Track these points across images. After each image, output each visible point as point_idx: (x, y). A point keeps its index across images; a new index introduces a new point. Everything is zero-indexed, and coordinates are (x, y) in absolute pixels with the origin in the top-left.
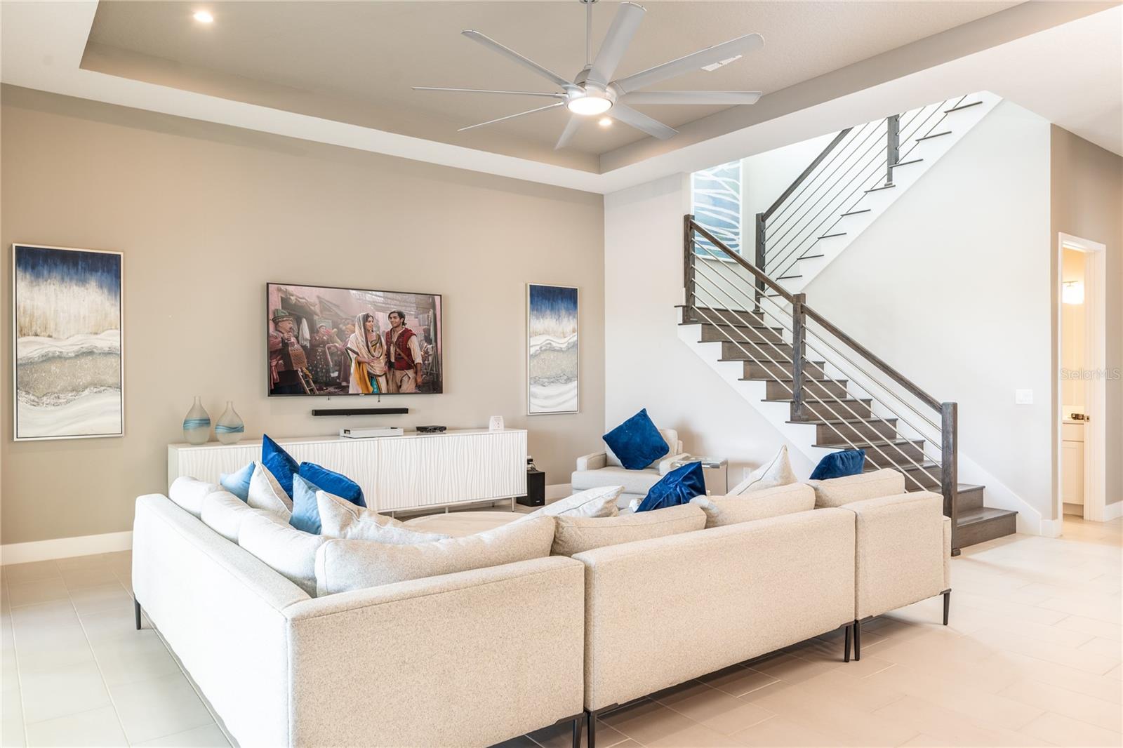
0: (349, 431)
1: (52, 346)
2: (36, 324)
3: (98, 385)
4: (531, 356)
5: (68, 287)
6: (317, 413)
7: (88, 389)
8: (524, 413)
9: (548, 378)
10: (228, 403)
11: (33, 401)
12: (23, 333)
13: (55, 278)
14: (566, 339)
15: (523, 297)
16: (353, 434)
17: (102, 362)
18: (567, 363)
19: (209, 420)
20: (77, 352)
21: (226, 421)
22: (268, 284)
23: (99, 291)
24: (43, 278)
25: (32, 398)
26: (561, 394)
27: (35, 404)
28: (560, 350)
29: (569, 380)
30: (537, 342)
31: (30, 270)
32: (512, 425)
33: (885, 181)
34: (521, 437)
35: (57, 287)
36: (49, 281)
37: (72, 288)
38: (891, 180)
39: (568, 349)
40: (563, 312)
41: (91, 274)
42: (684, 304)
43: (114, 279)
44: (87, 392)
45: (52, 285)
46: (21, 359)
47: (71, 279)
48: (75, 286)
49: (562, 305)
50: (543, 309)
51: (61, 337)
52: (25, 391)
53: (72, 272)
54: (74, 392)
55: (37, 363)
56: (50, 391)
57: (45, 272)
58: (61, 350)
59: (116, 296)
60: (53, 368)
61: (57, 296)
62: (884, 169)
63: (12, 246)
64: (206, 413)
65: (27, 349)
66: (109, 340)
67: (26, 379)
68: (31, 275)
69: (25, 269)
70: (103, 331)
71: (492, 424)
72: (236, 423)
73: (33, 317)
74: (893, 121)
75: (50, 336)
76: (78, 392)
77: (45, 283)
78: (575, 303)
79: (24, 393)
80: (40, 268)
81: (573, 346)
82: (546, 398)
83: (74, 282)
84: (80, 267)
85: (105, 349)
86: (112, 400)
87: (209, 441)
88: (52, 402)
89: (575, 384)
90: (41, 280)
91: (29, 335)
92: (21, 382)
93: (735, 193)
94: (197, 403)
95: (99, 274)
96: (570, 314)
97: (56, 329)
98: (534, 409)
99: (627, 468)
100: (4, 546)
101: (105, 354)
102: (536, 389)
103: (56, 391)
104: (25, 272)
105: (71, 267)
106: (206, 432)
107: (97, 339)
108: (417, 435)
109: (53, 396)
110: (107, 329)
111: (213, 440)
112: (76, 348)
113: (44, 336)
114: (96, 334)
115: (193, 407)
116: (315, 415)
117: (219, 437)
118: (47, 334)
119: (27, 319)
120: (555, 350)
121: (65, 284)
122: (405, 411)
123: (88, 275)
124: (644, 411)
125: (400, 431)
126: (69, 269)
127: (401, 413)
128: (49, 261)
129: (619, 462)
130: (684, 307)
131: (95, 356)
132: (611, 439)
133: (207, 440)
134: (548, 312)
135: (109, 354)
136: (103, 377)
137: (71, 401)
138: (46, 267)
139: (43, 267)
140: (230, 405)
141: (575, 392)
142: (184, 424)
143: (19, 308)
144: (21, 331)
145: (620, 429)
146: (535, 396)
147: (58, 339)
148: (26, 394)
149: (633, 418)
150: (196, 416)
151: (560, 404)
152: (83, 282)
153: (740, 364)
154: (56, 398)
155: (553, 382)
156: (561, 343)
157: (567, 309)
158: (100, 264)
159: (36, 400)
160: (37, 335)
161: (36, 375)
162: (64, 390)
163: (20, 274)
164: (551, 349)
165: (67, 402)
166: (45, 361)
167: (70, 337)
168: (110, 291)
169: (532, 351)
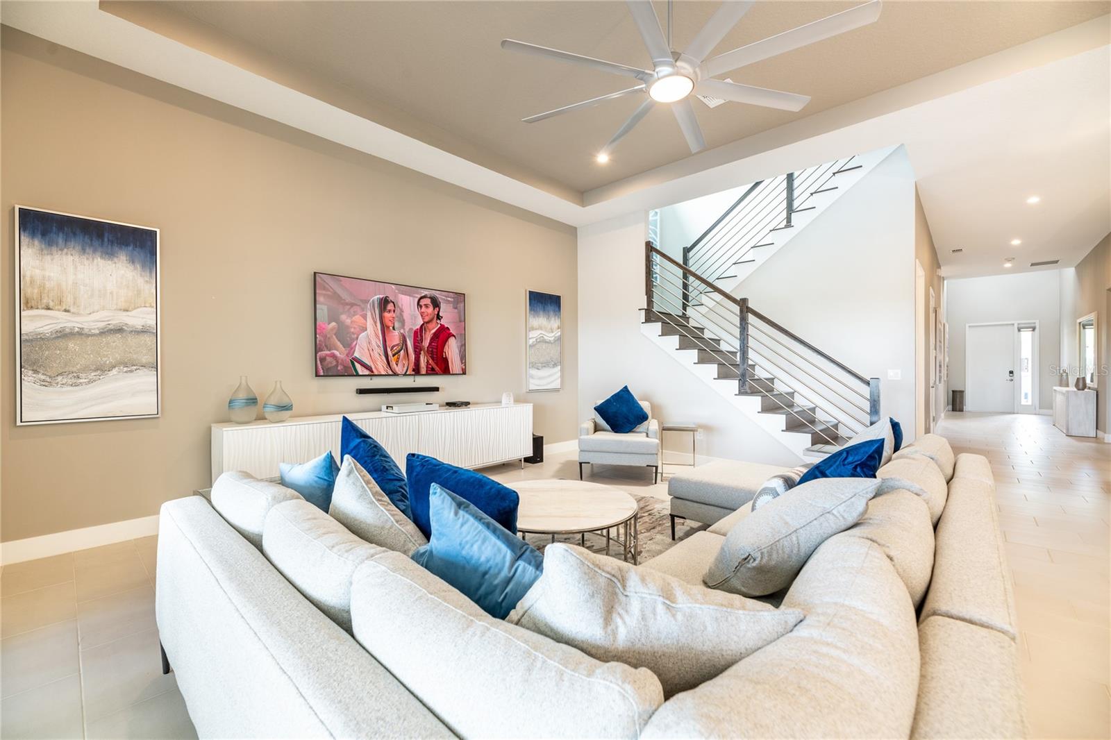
0: (392, 407)
1: (70, 321)
2: (48, 296)
3: (129, 365)
4: (530, 346)
5: (91, 259)
6: (362, 392)
7: (117, 368)
8: (524, 390)
9: (542, 363)
10: (276, 382)
11: (44, 381)
12: (29, 305)
13: (74, 248)
14: (553, 334)
15: (524, 300)
16: (396, 409)
17: (132, 341)
18: (554, 352)
19: (256, 399)
20: (103, 329)
21: (274, 400)
22: (315, 273)
23: (132, 267)
24: (57, 246)
25: (43, 377)
26: (550, 376)
27: (45, 384)
28: (549, 342)
29: (555, 365)
30: (534, 335)
31: (40, 236)
32: (518, 400)
33: (785, 222)
34: (528, 409)
35: (76, 258)
36: (65, 250)
37: (95, 261)
38: (790, 222)
39: (555, 341)
40: (552, 313)
41: (121, 248)
42: (646, 308)
43: (149, 255)
44: (115, 371)
45: (69, 256)
46: (27, 334)
47: (95, 251)
48: (99, 259)
49: (550, 308)
50: (538, 309)
51: (82, 312)
52: (33, 370)
53: (96, 243)
54: (99, 372)
55: (48, 339)
56: (66, 369)
57: (60, 241)
58: (80, 326)
59: (151, 272)
60: (71, 345)
61: (76, 268)
62: (784, 214)
63: (14, 208)
64: (252, 391)
65: (34, 323)
66: (142, 317)
67: (33, 357)
68: (40, 242)
69: (33, 235)
70: (135, 308)
71: (504, 400)
72: (285, 401)
73: (44, 288)
74: (790, 177)
75: (66, 311)
76: (103, 371)
77: (60, 252)
78: (559, 307)
79: (31, 372)
80: (53, 235)
81: (558, 340)
82: (540, 378)
83: (98, 254)
84: (106, 240)
85: (137, 327)
86: (147, 379)
87: (255, 420)
88: (70, 382)
89: (559, 367)
90: (54, 249)
91: (37, 308)
92: (27, 360)
93: (654, 237)
94: (244, 382)
95: (131, 248)
96: (556, 315)
97: (74, 303)
98: (532, 387)
99: (616, 432)
100: (3, 544)
101: (138, 332)
102: (533, 372)
103: (75, 369)
104: (33, 238)
105: (94, 239)
106: (253, 411)
107: (128, 316)
108: (447, 409)
109: (70, 376)
110: (141, 307)
111: (261, 418)
112: (102, 325)
113: (59, 310)
114: (127, 311)
115: (239, 387)
116: (360, 393)
117: (267, 416)
118: (64, 308)
119: (36, 291)
120: (546, 342)
121: (86, 255)
122: (436, 389)
123: (116, 249)
124: (626, 387)
125: (436, 406)
126: (91, 240)
127: (434, 391)
128: (66, 229)
129: (608, 427)
130: (646, 310)
131: (124, 334)
132: (600, 410)
133: (254, 417)
134: (541, 313)
135: (144, 331)
136: (135, 356)
137: (95, 381)
138: (61, 235)
139: (58, 236)
140: (278, 386)
141: (559, 374)
142: (230, 403)
143: (24, 277)
144: (27, 302)
145: (608, 402)
146: (532, 377)
147: (78, 314)
148: (34, 373)
149: (618, 393)
150: (242, 395)
151: (549, 383)
152: (110, 255)
153: (695, 352)
154: (75, 377)
155: (545, 366)
156: (550, 337)
157: (554, 311)
158: (131, 239)
159: (48, 379)
160: (48, 309)
161: (47, 352)
162: (86, 369)
163: (25, 239)
164: (542, 341)
165: (90, 382)
166: (58, 337)
167: (93, 312)
168: (143, 267)
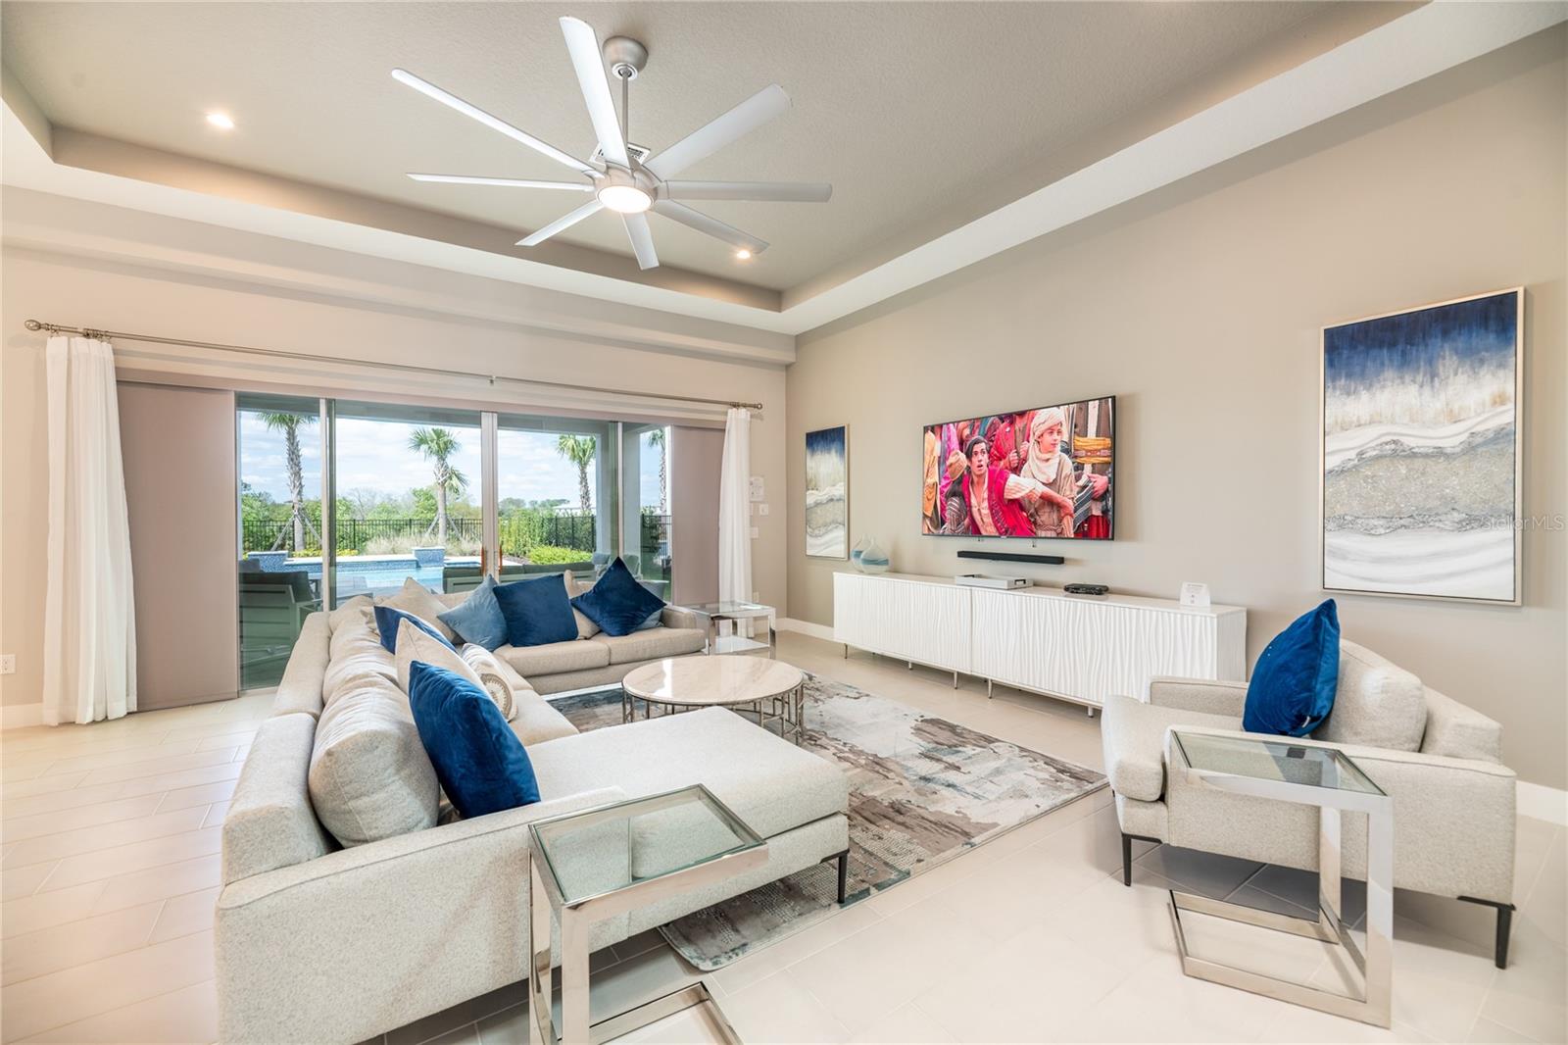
3: (835, 523)
4: (1330, 473)
9: (1389, 517)
14: (1465, 427)
17: (837, 506)
20: (827, 499)
23: (836, 455)
26: (1448, 554)
28: (1440, 453)
29: (1477, 522)
39: (1477, 447)
40: (1449, 363)
41: (833, 444)
43: (842, 445)
44: (831, 527)
48: (826, 454)
53: (825, 444)
54: (826, 527)
58: (821, 498)
59: (843, 457)
60: (819, 511)
65: (809, 498)
66: (839, 489)
70: (837, 484)
81: (1496, 439)
83: (826, 451)
84: (828, 440)
85: (838, 497)
86: (841, 533)
89: (1503, 530)
95: (836, 443)
102: (1350, 541)
103: (819, 526)
105: (825, 441)
107: (835, 489)
110: (839, 482)
114: (834, 485)
116: (959, 556)
121: (823, 454)
122: (1061, 561)
131: (834, 502)
135: (840, 499)
136: (837, 517)
137: (825, 533)
141: (1507, 551)
146: (1343, 555)
147: (820, 491)
152: (830, 450)
154: (819, 531)
156: (1443, 436)
158: (836, 436)
162: (822, 526)
164: (1398, 454)
167: (824, 489)
168: (840, 454)
169: (1332, 462)
